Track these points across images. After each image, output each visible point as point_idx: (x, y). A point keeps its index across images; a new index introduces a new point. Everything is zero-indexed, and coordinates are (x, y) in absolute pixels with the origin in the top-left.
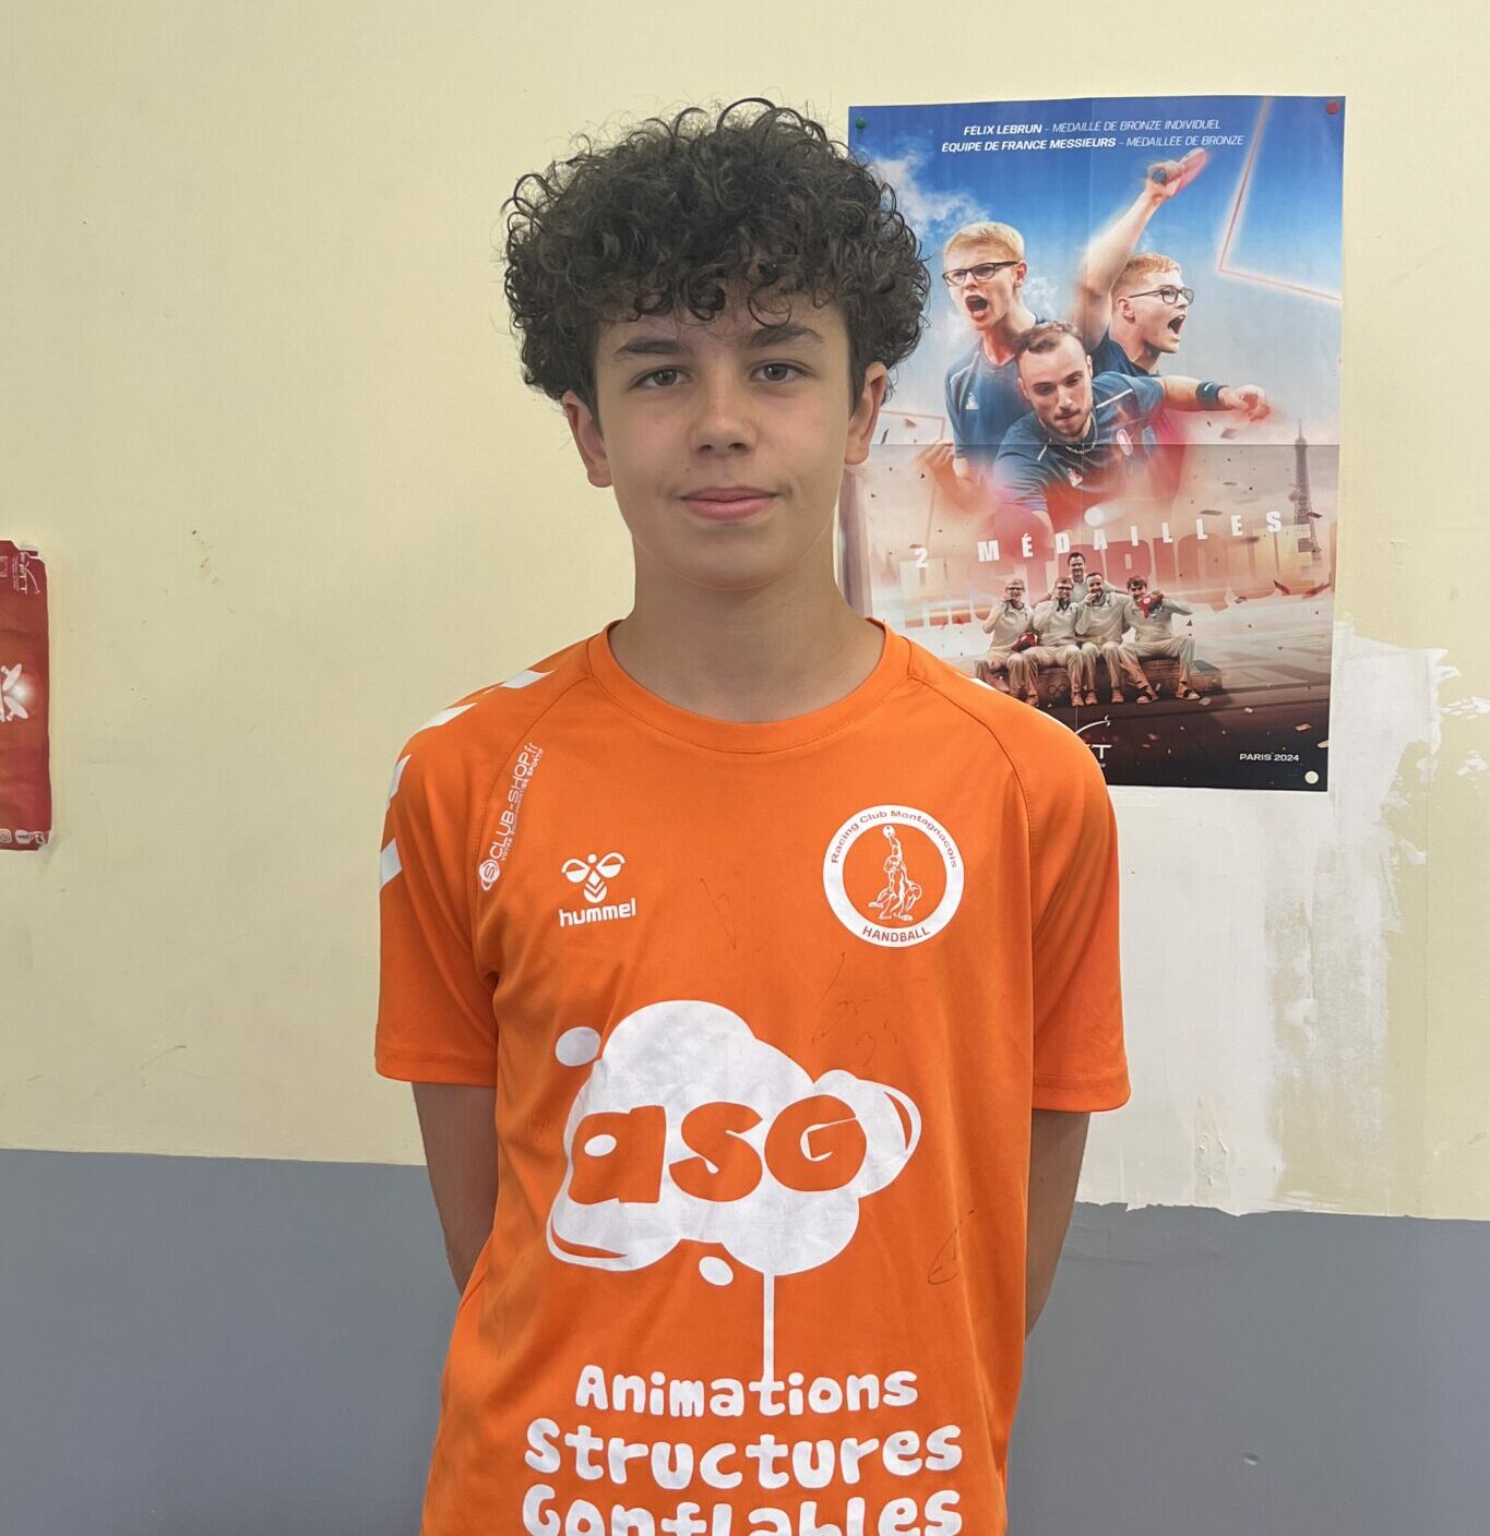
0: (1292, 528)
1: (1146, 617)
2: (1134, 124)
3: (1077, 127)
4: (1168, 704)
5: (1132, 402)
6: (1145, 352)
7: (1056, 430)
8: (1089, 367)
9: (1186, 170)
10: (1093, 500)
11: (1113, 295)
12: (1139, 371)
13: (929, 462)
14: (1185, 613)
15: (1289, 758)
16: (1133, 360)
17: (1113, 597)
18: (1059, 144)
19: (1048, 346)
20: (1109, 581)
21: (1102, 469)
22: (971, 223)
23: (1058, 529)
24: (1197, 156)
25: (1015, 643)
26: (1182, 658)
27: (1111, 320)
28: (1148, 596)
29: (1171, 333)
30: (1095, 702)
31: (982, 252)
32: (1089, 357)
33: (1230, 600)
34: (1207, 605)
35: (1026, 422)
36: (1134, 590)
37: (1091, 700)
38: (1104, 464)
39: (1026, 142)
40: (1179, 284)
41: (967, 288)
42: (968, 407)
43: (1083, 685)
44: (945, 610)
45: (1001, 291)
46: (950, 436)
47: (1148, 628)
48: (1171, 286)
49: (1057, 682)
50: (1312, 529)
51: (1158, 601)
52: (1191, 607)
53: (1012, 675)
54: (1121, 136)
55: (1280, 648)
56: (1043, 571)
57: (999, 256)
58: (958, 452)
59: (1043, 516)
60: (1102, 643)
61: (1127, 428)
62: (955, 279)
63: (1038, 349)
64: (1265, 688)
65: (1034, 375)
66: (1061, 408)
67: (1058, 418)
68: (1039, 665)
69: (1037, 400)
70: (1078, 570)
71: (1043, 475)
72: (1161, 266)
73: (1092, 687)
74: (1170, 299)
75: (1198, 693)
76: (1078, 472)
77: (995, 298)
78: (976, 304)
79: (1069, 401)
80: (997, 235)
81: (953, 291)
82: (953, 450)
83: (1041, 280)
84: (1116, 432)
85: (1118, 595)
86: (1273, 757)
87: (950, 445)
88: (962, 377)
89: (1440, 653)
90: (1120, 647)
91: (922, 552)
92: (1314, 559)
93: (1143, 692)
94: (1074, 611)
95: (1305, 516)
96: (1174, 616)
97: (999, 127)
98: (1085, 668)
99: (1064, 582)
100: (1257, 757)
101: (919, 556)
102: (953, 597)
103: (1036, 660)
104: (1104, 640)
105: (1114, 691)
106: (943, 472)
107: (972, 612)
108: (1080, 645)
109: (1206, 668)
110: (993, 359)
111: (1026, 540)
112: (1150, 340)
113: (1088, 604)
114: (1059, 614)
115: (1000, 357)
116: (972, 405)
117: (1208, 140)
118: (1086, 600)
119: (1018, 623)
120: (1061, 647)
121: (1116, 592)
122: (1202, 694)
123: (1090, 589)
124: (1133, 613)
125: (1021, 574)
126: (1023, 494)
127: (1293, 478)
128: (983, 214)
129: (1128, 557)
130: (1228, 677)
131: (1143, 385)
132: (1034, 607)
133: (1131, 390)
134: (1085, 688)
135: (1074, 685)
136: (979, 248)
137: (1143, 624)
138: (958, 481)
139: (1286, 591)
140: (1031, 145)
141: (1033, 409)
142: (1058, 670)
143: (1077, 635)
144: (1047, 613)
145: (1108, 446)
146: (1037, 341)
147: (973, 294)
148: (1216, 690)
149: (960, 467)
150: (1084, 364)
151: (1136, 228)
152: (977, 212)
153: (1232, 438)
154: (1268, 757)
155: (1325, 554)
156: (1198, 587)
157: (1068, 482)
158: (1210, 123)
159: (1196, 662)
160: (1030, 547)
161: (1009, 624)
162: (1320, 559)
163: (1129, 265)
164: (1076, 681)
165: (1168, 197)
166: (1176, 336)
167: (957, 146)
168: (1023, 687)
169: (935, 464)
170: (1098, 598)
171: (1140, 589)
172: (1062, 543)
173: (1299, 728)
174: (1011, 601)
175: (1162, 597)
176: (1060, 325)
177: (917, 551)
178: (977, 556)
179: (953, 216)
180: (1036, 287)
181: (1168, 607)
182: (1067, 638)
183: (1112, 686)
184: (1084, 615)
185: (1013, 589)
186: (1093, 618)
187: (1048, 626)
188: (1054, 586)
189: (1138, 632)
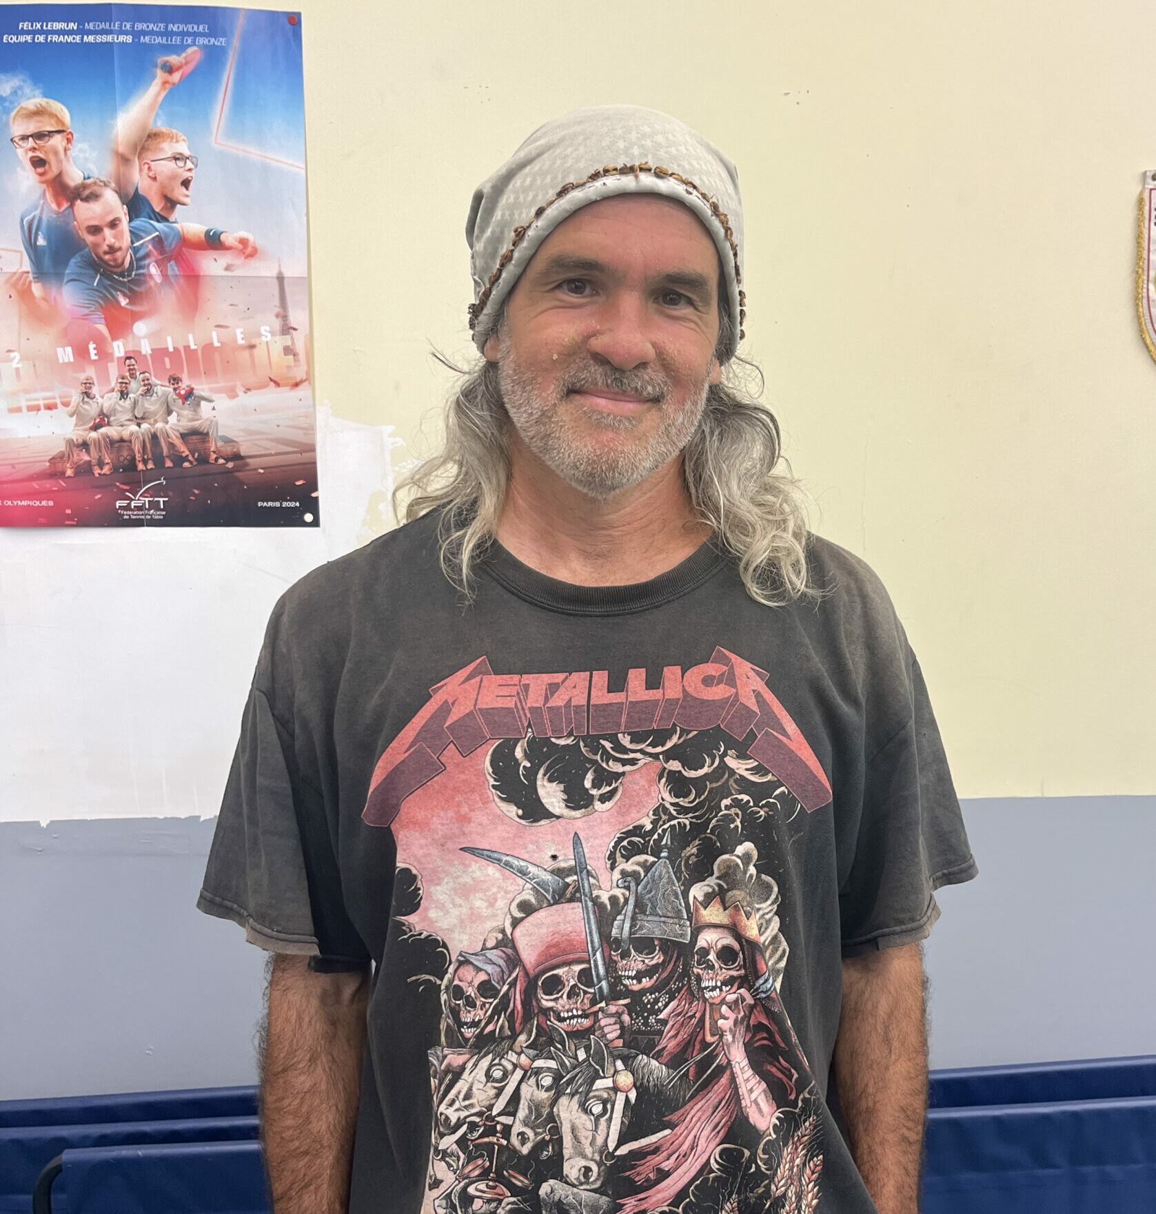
0: (278, 338)
1: (183, 404)
2: (145, 25)
3: (102, 26)
4: (203, 468)
5: (159, 242)
6: (166, 204)
7: (106, 263)
8: (125, 214)
9: (187, 63)
10: (136, 316)
11: (139, 158)
12: (163, 219)
13: (14, 285)
14: (210, 401)
15: (292, 504)
16: (157, 210)
17: (159, 390)
18: (90, 39)
19: (93, 197)
20: (156, 378)
21: (141, 293)
22: (29, 99)
23: (114, 338)
24: (193, 53)
25: (91, 424)
26: (210, 434)
27: (139, 179)
28: (184, 389)
29: (184, 189)
30: (153, 467)
31: (39, 122)
32: (125, 207)
33: (240, 391)
34: (224, 395)
35: (82, 256)
36: (173, 384)
37: (150, 466)
38: (142, 289)
39: (66, 37)
40: (187, 152)
41: (30, 150)
42: (38, 243)
43: (144, 455)
44: (38, 400)
45: (56, 153)
46: (27, 266)
47: (185, 412)
48: (180, 154)
49: (125, 453)
50: (292, 339)
51: (190, 392)
52: (214, 397)
53: (92, 449)
54: (136, 34)
55: (278, 426)
56: (106, 369)
57: (52, 125)
58: (34, 278)
59: (102, 328)
60: (155, 424)
61: (156, 262)
62: (20, 143)
63: (86, 200)
64: (271, 455)
65: (86, 219)
66: (108, 246)
67: (106, 253)
68: (110, 440)
69: (90, 239)
70: (132, 370)
71: (101, 297)
72: (172, 138)
73: (150, 456)
74: (181, 163)
75: (225, 459)
76: (125, 295)
77: (52, 159)
78: (38, 163)
79: (113, 240)
80: (49, 109)
81: (20, 152)
82: (31, 276)
83: (85, 146)
84: (149, 264)
85: (163, 388)
86: (281, 504)
87: (28, 272)
88: (32, 220)
89: (389, 429)
90: (167, 427)
91: (16, 355)
92: (295, 360)
93: (186, 459)
94: (133, 400)
95: (287, 329)
96: (203, 403)
97: (45, 24)
98: (144, 441)
99: (123, 378)
100: (270, 504)
101: (14, 358)
102: (43, 390)
103: (108, 437)
104: (156, 421)
105: (166, 459)
106: (25, 294)
107: (58, 401)
108: (139, 425)
109: (228, 441)
110: (54, 206)
111: (92, 346)
112: (169, 195)
113: (142, 395)
114: (121, 402)
115: (59, 205)
116: (41, 242)
117: (201, 41)
118: (140, 392)
119: (92, 409)
120: (125, 427)
121: (162, 386)
122: (227, 460)
123: (142, 383)
124: (174, 402)
125: (91, 372)
126: (86, 311)
127: (276, 301)
128: (37, 92)
129: (167, 360)
130: (244, 447)
131: (166, 229)
132: (102, 397)
133: (157, 233)
134: (146, 457)
135: (137, 455)
136: (37, 118)
137: (182, 409)
138: (37, 301)
139: (277, 384)
140: (70, 39)
141: (87, 245)
142: (125, 444)
143: (136, 418)
144: (113, 401)
145: (143, 275)
146: (84, 193)
147: (34, 154)
148: (237, 457)
149: (37, 289)
150: (121, 212)
151: (151, 107)
152: (32, 90)
153: (232, 271)
154: (277, 504)
155: (302, 356)
156: (217, 383)
157: (118, 302)
158: (201, 27)
159: (220, 436)
160: (95, 352)
161: (85, 409)
162: (299, 361)
163: (149, 136)
164: (139, 452)
165: (174, 84)
166: (187, 192)
167: (14, 38)
168: (100, 457)
169: (19, 286)
170: (149, 391)
171: (177, 383)
172: (118, 349)
173: (298, 483)
174: (86, 393)
175: (192, 389)
176: (101, 181)
177: (12, 355)
178: (58, 359)
179: (15, 93)
180: (81, 151)
181: (198, 397)
182: (129, 420)
183: (165, 454)
184: (140, 403)
185: (86, 383)
186: (146, 406)
187: (114, 411)
188: (115, 381)
189: (178, 415)
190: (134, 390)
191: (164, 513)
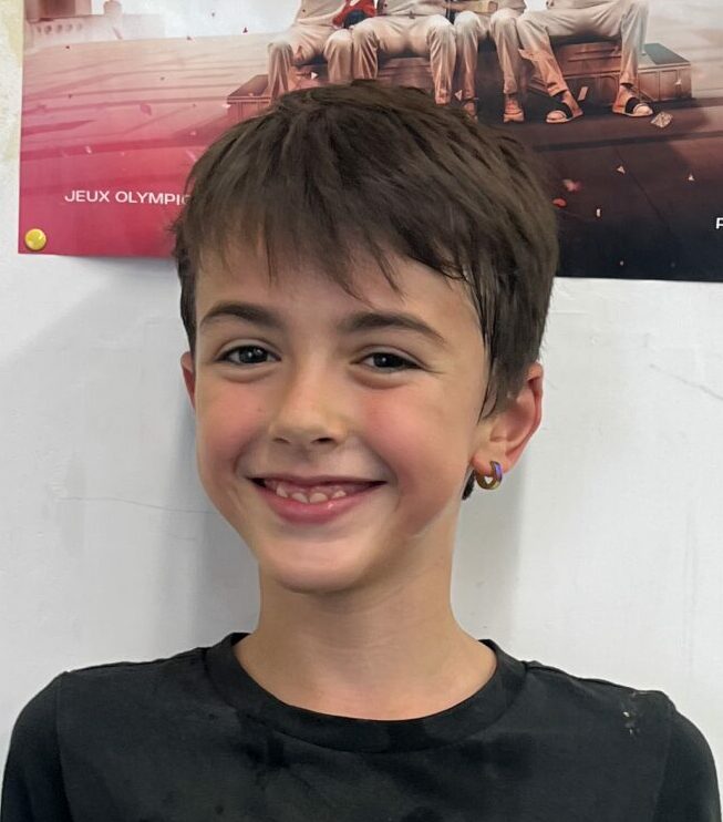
25: (339, 10)
43: (455, 91)
53: (333, 70)
75: (650, 105)
122: (657, 107)
130: (701, 76)
135: (439, 90)
148: (681, 99)
182: (426, 2)
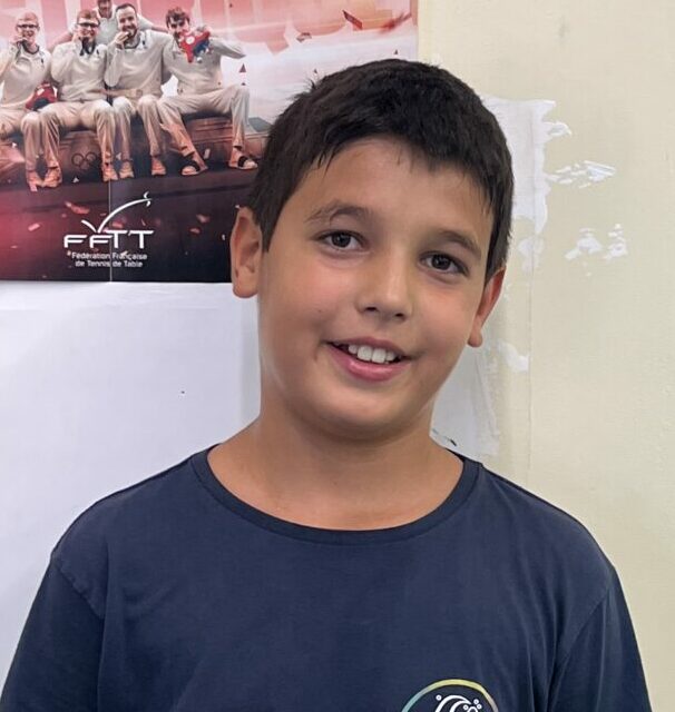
1: (190, 61)
17: (149, 36)
20: (144, 15)
25: (30, 98)
26: (234, 114)
33: (291, 36)
34: (264, 45)
36: (174, 26)
37: (127, 172)
43: (116, 153)
47: (193, 77)
49: (85, 150)
51: (203, 42)
52: (245, 47)
53: (28, 141)
60: (138, 98)
68: (60, 128)
73: (127, 155)
75: (255, 160)
85: (155, 33)
90: (160, 102)
93: (188, 160)
94: (102, 56)
96: (224, 60)
98: (118, 129)
99: (88, 16)
103: (57, 121)
105: (155, 160)
108: (110, 100)
109: (264, 127)
113: (119, 46)
114: (83, 59)
118: (116, 41)
119: (32, 71)
120: (86, 103)
121: (153, 29)
123: (120, 25)
124: (175, 58)
125: (33, 6)
132: (51, 50)
134: (119, 157)
135: (105, 153)
137: (187, 71)
139: (358, 25)
142: (85, 133)
143: (106, 87)
144: (69, 57)
156: (253, 22)
159: (251, 120)
161: (20, 72)
164: (108, 148)
168: (41, 156)
170: (131, 39)
171: (182, 24)
174: (23, 43)
175: (208, 35)
181: (217, 48)
182: (93, 91)
183: (152, 153)
184: (114, 61)
185: (24, 26)
186: (125, 65)
187: (70, 75)
188: (75, 22)
189: (180, 81)
190: (106, 37)
191: (145, 257)
